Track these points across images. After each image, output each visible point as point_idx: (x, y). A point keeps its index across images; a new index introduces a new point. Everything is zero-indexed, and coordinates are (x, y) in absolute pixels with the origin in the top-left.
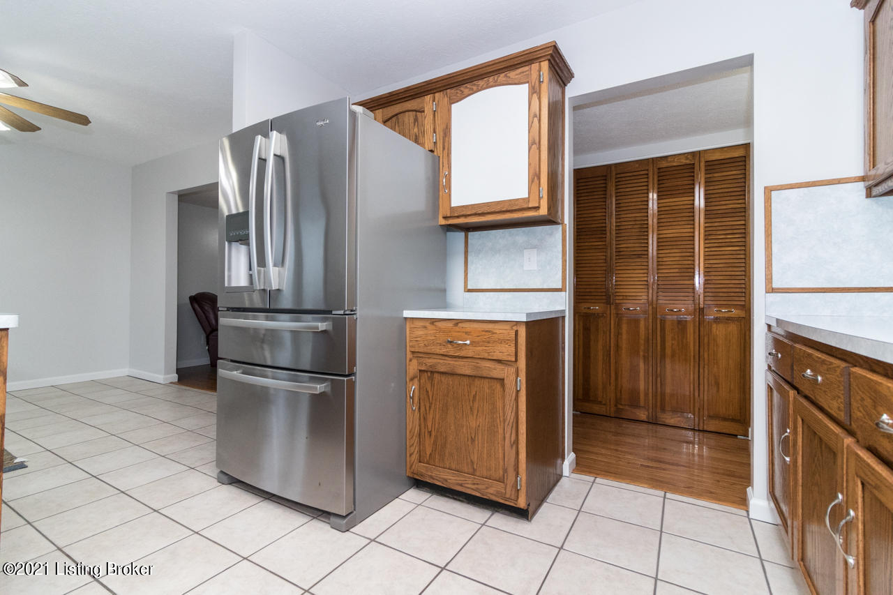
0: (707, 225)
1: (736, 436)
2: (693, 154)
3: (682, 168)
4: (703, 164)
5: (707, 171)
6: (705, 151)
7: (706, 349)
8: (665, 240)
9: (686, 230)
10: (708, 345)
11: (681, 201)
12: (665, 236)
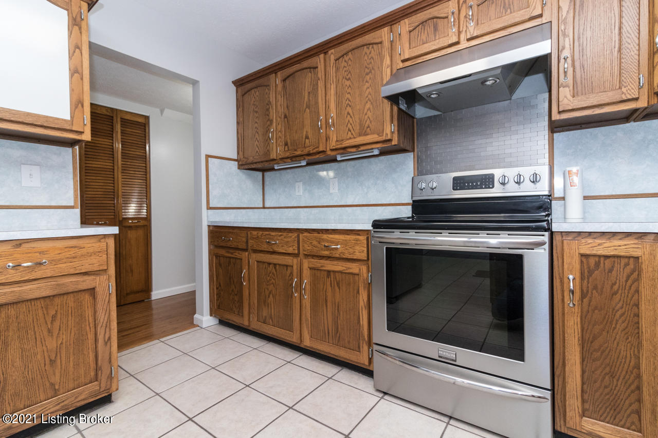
0: (122, 163)
1: (143, 301)
2: (112, 109)
3: (105, 117)
4: (119, 120)
5: (122, 125)
6: (121, 111)
7: (124, 248)
8: (90, 168)
9: (108, 164)
10: (125, 246)
11: (105, 142)
12: (90, 165)
